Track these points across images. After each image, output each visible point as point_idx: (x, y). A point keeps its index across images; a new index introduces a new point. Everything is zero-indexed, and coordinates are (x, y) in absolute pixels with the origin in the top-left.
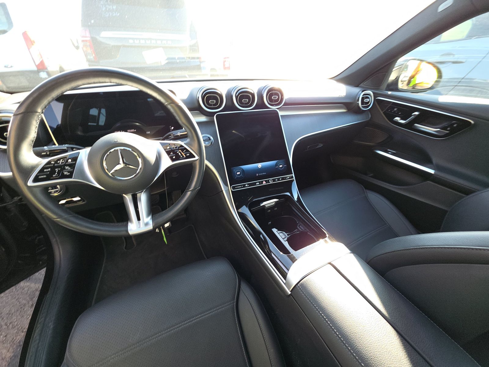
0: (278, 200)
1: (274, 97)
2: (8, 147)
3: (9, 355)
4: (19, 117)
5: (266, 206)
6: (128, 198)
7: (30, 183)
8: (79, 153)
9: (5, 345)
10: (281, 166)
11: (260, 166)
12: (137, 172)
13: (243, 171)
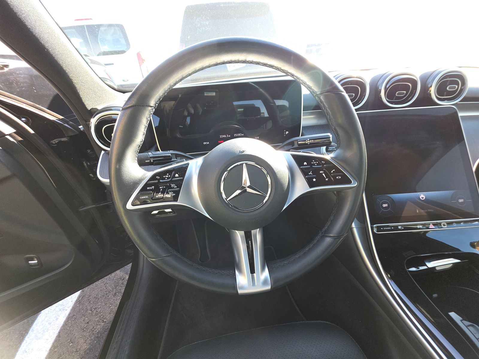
0: (459, 261)
1: (450, 88)
2: (112, 150)
3: (85, 346)
4: (128, 112)
5: (437, 269)
6: (239, 236)
7: (129, 206)
8: (188, 164)
9: (85, 334)
10: (461, 201)
11: (423, 198)
12: (264, 201)
13: (392, 202)
